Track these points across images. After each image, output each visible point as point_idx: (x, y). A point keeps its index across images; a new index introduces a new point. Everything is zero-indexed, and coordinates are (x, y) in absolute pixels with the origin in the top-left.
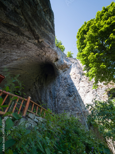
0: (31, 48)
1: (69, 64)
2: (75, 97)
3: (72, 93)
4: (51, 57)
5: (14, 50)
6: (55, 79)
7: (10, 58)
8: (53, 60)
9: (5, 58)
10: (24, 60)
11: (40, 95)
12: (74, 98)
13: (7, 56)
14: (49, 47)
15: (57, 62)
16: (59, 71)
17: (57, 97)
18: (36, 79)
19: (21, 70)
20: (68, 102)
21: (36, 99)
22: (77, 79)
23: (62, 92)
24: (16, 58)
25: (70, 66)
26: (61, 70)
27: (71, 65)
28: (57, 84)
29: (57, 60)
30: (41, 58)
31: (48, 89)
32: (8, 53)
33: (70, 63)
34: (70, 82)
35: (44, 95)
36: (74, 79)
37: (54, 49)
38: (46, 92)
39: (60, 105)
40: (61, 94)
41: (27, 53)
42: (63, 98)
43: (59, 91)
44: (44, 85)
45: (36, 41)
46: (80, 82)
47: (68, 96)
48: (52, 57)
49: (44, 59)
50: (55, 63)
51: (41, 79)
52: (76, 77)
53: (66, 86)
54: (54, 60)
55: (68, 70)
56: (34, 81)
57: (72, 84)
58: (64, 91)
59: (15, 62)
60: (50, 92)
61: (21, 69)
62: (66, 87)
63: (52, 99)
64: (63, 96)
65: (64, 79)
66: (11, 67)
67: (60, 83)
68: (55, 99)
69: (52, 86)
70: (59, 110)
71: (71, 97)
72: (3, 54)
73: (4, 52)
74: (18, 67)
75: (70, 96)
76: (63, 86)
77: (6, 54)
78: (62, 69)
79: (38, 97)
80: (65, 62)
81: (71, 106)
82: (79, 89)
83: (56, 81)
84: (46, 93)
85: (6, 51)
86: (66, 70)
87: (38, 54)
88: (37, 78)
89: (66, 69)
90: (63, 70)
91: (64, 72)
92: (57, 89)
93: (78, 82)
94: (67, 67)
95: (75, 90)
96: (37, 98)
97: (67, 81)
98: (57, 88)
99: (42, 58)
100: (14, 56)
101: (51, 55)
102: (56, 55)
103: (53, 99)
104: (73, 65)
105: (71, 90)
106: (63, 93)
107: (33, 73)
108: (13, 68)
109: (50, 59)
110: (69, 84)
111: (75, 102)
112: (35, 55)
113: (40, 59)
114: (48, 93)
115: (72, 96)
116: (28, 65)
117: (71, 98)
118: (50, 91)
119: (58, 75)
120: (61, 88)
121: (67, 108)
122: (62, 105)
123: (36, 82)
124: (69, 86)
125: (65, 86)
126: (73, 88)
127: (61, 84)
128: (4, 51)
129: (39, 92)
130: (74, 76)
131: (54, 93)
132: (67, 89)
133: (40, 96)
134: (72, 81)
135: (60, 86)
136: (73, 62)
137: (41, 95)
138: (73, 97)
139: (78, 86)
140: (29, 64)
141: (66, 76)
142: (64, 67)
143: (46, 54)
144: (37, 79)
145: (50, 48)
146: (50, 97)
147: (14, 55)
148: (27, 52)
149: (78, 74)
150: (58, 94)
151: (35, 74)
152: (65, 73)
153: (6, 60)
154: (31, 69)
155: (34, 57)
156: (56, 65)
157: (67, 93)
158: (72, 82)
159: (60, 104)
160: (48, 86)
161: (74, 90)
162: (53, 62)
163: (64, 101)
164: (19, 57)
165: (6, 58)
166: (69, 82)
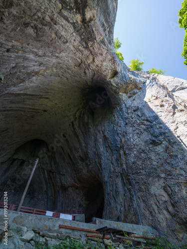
0: (67, 42)
1: (140, 81)
2: (170, 147)
3: (161, 138)
4: (103, 68)
5: (30, 47)
6: (112, 113)
7: (24, 68)
8: (109, 73)
9: (13, 68)
10: (51, 75)
11: (84, 144)
12: (168, 148)
13: (17, 61)
14: (103, 42)
15: (115, 78)
16: (120, 96)
17: (122, 147)
18: (74, 115)
19: (46, 100)
20: (153, 158)
21: (78, 152)
22: (166, 107)
23: (133, 136)
24: (36, 68)
25: (142, 84)
26: (124, 95)
27: (144, 83)
28: (118, 122)
29: (115, 74)
30: (85, 72)
31: (99, 132)
32: (17, 53)
33: (142, 80)
34: (151, 115)
35: (92, 143)
36: (159, 107)
37: (111, 48)
38: (96, 138)
39: (134, 163)
40: (132, 140)
41: (57, 57)
42: (138, 148)
43: (125, 134)
44: (90, 126)
45: (79, 17)
46: (174, 113)
47: (151, 143)
48: (106, 67)
49: (89, 74)
50: (112, 80)
51: (83, 114)
52: (164, 103)
53: (143, 124)
54: (109, 76)
55: (139, 93)
56: (72, 120)
57: (156, 117)
58: (140, 134)
59: (35, 81)
60: (105, 138)
61: (46, 96)
62: (143, 126)
63: (112, 150)
64: (137, 145)
65: (134, 111)
66: (28, 93)
67: (126, 118)
68: (118, 151)
69: (107, 127)
70: (133, 174)
71: (159, 146)
72: (6, 54)
73: (8, 51)
74: (41, 94)
75: (154, 143)
76: (134, 123)
77: (13, 55)
78: (125, 92)
79: (82, 149)
80: (133, 77)
81: (162, 164)
82: (175, 127)
83: (116, 116)
84: (96, 140)
85: (13, 46)
86: (134, 94)
87: (79, 61)
88: (76, 113)
89: (136, 90)
90: (129, 95)
91: (130, 97)
92: (119, 130)
93: (172, 114)
94: (136, 87)
95: (167, 131)
96: (80, 150)
97: (143, 114)
98: (119, 128)
99: (87, 71)
100: (31, 64)
101: (105, 64)
102: (114, 63)
103: (114, 152)
104: (148, 82)
105: (156, 130)
106: (136, 137)
107: (69, 105)
108: (31, 95)
109: (101, 74)
110: (149, 119)
111: (171, 156)
112: (73, 64)
113: (83, 74)
114: (101, 140)
115: (162, 143)
116: (59, 88)
117: (160, 149)
118: (105, 136)
119: (119, 104)
120: (130, 129)
121: (152, 171)
122: (139, 163)
123: (75, 120)
124: (148, 123)
125: (139, 125)
126: (162, 125)
127: (127, 121)
128: (7, 47)
129: (81, 140)
130: (158, 102)
131: (115, 140)
132: (144, 130)
133: (85, 147)
134: (154, 112)
135: (126, 124)
136: (148, 78)
137: (87, 143)
138: (163, 146)
139: (171, 121)
140: (60, 86)
141: (136, 103)
142: (129, 88)
143: (96, 60)
144: (77, 115)
145: (105, 45)
146: (106, 147)
147: (32, 60)
148: (57, 55)
149: (166, 96)
150: (123, 140)
151: (72, 106)
152: (134, 100)
153: (16, 73)
154: (66, 98)
155: (70, 69)
156: (114, 84)
157: (146, 137)
158: (154, 114)
159: (133, 160)
160: (99, 128)
161: (163, 131)
162: (108, 79)
163: (142, 154)
164: (41, 68)
165: (15, 66)
166: (147, 114)
